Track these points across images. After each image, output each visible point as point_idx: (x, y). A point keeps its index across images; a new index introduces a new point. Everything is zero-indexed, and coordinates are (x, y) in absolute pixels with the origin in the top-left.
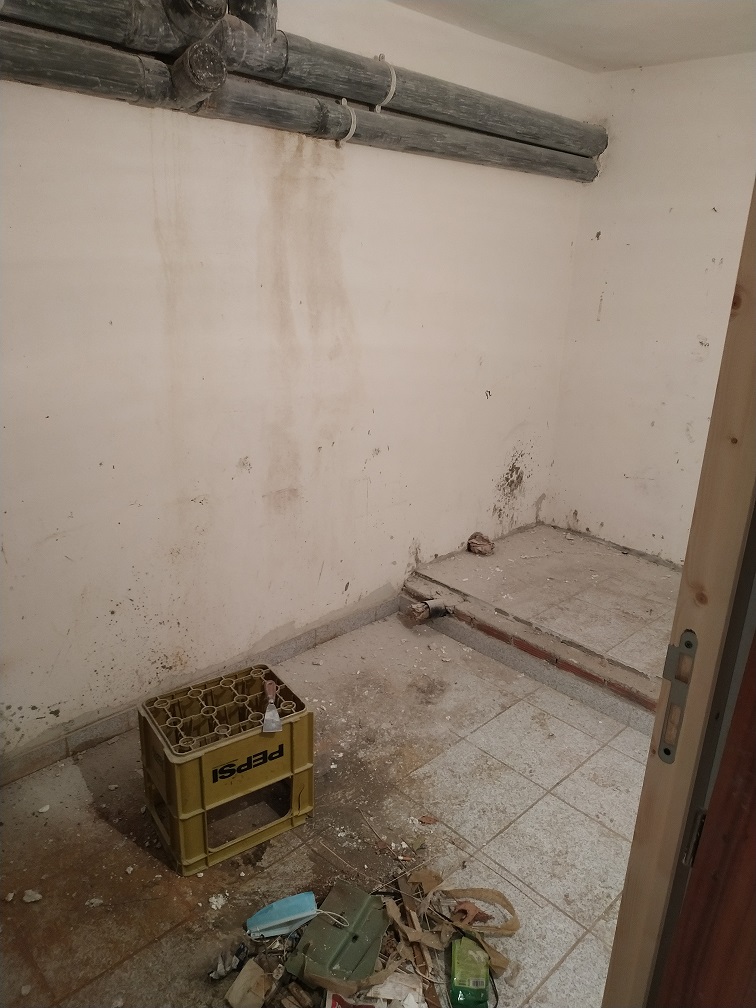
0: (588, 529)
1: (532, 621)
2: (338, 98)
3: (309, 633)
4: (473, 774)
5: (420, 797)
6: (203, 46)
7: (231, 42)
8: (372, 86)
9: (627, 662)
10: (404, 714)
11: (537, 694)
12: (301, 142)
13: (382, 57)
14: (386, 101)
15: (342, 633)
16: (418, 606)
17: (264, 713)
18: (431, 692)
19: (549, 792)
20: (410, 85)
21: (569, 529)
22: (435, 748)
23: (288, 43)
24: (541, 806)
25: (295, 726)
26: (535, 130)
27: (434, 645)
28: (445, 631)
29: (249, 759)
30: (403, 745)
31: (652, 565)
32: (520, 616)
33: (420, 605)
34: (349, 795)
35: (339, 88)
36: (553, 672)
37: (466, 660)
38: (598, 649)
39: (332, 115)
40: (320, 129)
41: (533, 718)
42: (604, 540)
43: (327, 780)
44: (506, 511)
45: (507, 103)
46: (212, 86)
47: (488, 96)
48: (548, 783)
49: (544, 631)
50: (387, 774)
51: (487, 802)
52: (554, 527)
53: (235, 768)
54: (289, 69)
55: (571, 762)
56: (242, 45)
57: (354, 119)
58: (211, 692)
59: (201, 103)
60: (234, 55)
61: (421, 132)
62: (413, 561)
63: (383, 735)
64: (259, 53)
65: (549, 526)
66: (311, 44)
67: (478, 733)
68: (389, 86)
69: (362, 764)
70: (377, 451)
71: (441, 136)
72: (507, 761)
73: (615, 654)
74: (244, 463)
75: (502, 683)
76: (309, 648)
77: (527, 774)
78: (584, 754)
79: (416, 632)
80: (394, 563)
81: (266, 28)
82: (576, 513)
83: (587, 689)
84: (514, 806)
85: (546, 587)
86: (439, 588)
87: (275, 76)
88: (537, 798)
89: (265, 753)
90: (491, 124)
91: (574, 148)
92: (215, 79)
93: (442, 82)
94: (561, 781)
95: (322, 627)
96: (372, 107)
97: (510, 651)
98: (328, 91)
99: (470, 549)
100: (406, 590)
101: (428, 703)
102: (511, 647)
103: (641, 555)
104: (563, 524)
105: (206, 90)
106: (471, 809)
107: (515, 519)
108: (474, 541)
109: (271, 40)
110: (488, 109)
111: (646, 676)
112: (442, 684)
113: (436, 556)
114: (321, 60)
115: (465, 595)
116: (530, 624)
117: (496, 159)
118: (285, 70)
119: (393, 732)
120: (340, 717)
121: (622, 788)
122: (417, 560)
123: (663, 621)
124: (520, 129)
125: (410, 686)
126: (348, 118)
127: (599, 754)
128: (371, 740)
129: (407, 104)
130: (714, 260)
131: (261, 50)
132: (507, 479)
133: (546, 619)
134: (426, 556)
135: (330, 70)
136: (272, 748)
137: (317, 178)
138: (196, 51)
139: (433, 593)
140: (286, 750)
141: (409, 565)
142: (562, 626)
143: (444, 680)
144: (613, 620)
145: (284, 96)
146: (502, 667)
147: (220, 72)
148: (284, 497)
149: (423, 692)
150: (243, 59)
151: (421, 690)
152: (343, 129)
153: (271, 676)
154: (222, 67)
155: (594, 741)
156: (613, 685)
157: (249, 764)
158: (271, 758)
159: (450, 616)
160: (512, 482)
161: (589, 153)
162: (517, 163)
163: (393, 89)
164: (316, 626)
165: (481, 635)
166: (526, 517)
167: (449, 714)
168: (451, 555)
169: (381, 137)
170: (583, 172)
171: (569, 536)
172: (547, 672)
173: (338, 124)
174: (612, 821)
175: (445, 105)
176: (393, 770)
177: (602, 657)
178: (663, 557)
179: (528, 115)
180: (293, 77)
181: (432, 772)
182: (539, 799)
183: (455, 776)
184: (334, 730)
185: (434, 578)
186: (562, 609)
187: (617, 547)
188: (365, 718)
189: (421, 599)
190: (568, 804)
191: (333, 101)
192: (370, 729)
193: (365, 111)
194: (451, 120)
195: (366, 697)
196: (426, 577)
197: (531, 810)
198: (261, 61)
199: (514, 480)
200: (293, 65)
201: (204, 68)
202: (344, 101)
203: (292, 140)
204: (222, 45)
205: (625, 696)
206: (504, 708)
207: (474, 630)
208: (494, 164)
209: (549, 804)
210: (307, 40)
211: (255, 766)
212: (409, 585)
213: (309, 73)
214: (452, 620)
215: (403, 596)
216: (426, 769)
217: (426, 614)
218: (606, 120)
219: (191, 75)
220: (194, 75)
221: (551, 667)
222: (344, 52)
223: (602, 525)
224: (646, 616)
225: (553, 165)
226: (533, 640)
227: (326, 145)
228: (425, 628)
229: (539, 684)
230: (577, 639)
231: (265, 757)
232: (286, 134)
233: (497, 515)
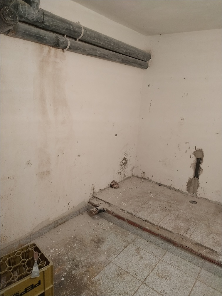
0: (148, 178)
1: (133, 213)
2: (63, 35)
3: (55, 222)
4: (115, 277)
5: (96, 291)
6: (9, 8)
7: (21, 9)
8: (75, 32)
9: (165, 227)
10: (90, 253)
11: (136, 240)
12: (50, 49)
13: (79, 23)
14: (81, 37)
15: (67, 220)
16: (94, 209)
17: (32, 267)
18: (99, 243)
19: (143, 283)
20: (88, 33)
21: (142, 178)
22: (101, 267)
23: (44, 13)
24: (140, 290)
25: (45, 272)
26: (129, 52)
27: (100, 223)
28: (103, 217)
29: (26, 289)
30: (89, 267)
31: (169, 189)
32: (129, 212)
33: (95, 209)
34: (68, 292)
35: (63, 31)
36: (141, 232)
37: (111, 228)
38: (156, 223)
39: (61, 40)
40: (56, 45)
41: (135, 250)
42: (153, 181)
43: (60, 286)
44: (122, 173)
45: (120, 42)
46: (12, 23)
47: (114, 39)
48: (142, 278)
49: (137, 217)
50: (83, 281)
51: (121, 290)
52: (138, 177)
53: (19, 294)
54: (44, 22)
55: (149, 268)
56: (25, 11)
57: (69, 42)
58: (11, 258)
59: (9, 31)
60: (22, 14)
61: (92, 49)
62: (92, 192)
63: (82, 263)
64: (32, 15)
65: (136, 176)
66: (53, 15)
67: (116, 259)
68: (81, 32)
69: (74, 277)
70: (79, 156)
71: (99, 51)
72: (127, 270)
73: (161, 225)
74: (29, 163)
75: (124, 237)
76: (55, 227)
77: (134, 275)
78: (154, 265)
79: (93, 218)
80: (86, 194)
81: (35, 6)
82: (144, 172)
83: (153, 238)
84: (131, 291)
85: (137, 199)
86: (101, 202)
87: (39, 24)
88: (139, 286)
89: (32, 285)
90: (116, 48)
91: (141, 58)
92: (13, 21)
93: (99, 33)
94: (147, 277)
95: (60, 219)
96: (75, 39)
97: (126, 224)
98: (59, 32)
99: (111, 186)
100: (90, 203)
101: (98, 247)
102: (127, 223)
103: (165, 186)
104: (140, 176)
105: (10, 25)
106: (115, 294)
107: (125, 175)
108: (113, 183)
109: (37, 11)
110: (114, 43)
111: (172, 233)
112: (103, 239)
113: (100, 189)
114: (56, 21)
115: (110, 204)
116: (132, 214)
117: (117, 60)
118: (43, 22)
119: (85, 261)
120: (65, 256)
121: (168, 278)
122: (94, 192)
123: (175, 210)
124: (125, 51)
125: (92, 240)
126: (67, 42)
127: (159, 264)
128: (77, 266)
129: (88, 39)
130: (185, 94)
131: (33, 14)
132: (123, 162)
133: (137, 212)
134: (97, 190)
135: (60, 24)
136: (35, 282)
137: (56, 62)
138: (5, 10)
139: (99, 204)
140: (42, 282)
141: (91, 194)
142: (143, 215)
143: (104, 237)
144: (159, 211)
145: (42, 32)
146: (123, 230)
147: (15, 19)
148: (44, 174)
149: (96, 243)
150: (26, 16)
151: (96, 242)
152: (65, 45)
153: (37, 249)
154: (16, 17)
155: (157, 258)
156: (162, 236)
157: (26, 291)
158: (35, 286)
159: (105, 212)
160: (124, 163)
161: (146, 60)
162: (124, 62)
163: (82, 33)
164: (57, 219)
165: (116, 219)
166: (129, 174)
167: (106, 251)
168: (105, 189)
169: (79, 49)
170: (144, 66)
171: (142, 180)
172: (139, 232)
173: (63, 43)
174: (166, 293)
175: (100, 41)
176: (85, 279)
177: (157, 226)
178: (172, 187)
179: (127, 47)
180: (46, 25)
181: (100, 278)
182: (140, 286)
183: (108, 279)
184: (63, 262)
185: (99, 198)
186: (142, 208)
187: (158, 183)
188: (75, 256)
189: (96, 206)
190: (150, 287)
191: (62, 36)
192: (77, 261)
193: (73, 40)
194: (102, 46)
195: (75, 247)
196: (97, 198)
197: (137, 292)
198: (33, 18)
199: (125, 163)
200: (46, 21)
201: (9, 16)
202: (65, 36)
203: (46, 48)
204: (17, 10)
205: (166, 240)
206: (125, 247)
207: (114, 217)
208: (117, 62)
209: (143, 288)
210: (51, 13)
211: (28, 291)
212: (91, 201)
213: (52, 25)
214: (106, 213)
215: (89, 205)
216: (98, 277)
217: (97, 212)
218: (150, 50)
219: (3, 18)
220: (4, 18)
221: (140, 230)
222: (65, 19)
223: (152, 176)
224: (170, 209)
225: (135, 63)
226: (134, 220)
227: (59, 51)
228: (97, 216)
229: (136, 236)
230: (148, 219)
231: (33, 287)
232: (44, 46)
233: (120, 174)
